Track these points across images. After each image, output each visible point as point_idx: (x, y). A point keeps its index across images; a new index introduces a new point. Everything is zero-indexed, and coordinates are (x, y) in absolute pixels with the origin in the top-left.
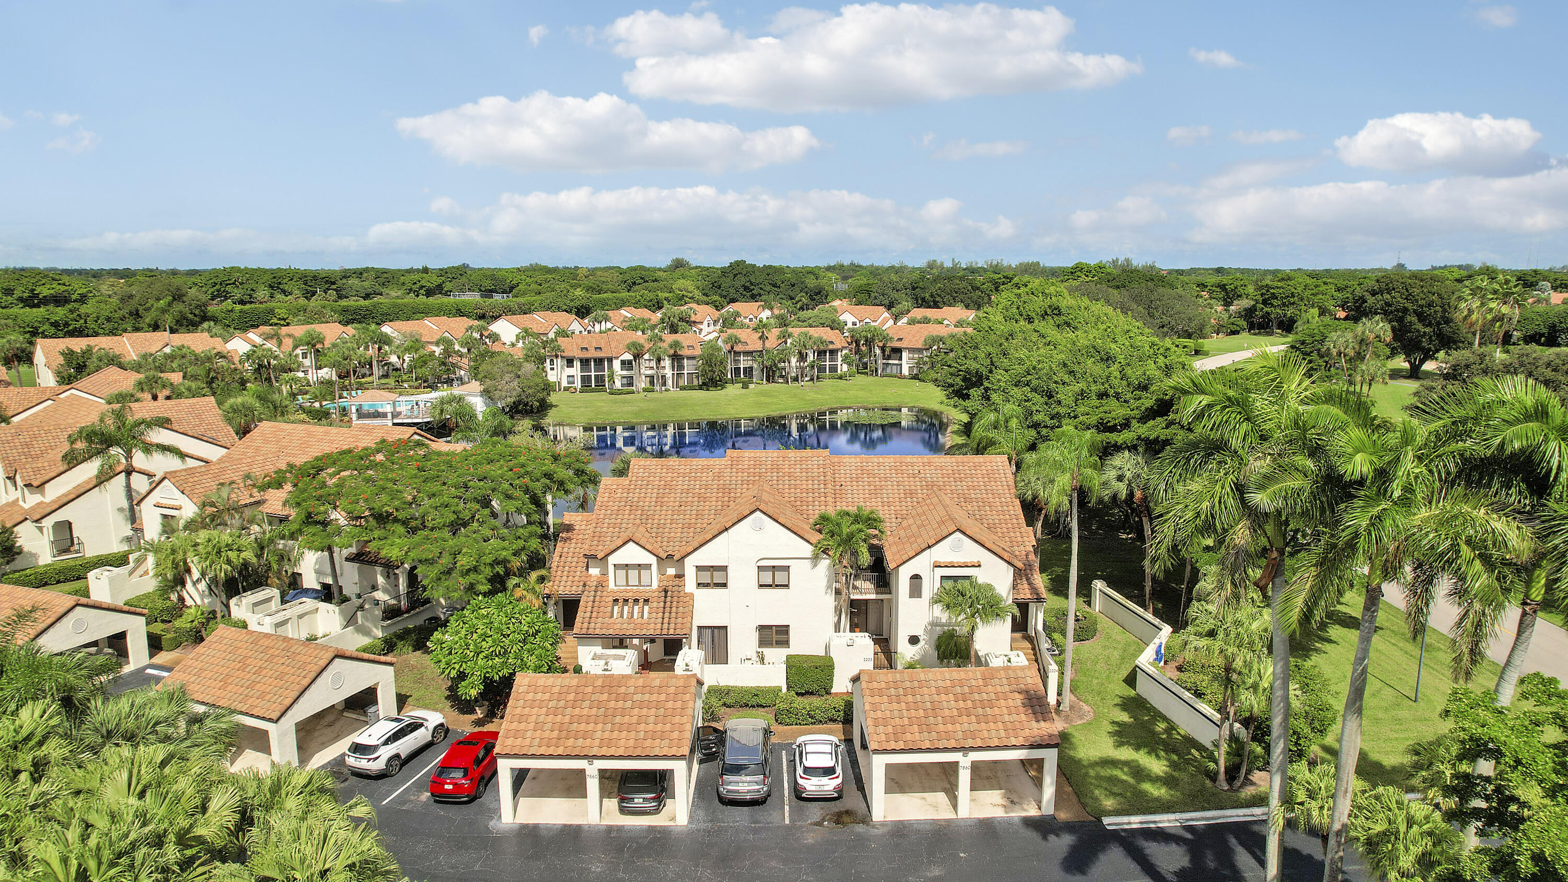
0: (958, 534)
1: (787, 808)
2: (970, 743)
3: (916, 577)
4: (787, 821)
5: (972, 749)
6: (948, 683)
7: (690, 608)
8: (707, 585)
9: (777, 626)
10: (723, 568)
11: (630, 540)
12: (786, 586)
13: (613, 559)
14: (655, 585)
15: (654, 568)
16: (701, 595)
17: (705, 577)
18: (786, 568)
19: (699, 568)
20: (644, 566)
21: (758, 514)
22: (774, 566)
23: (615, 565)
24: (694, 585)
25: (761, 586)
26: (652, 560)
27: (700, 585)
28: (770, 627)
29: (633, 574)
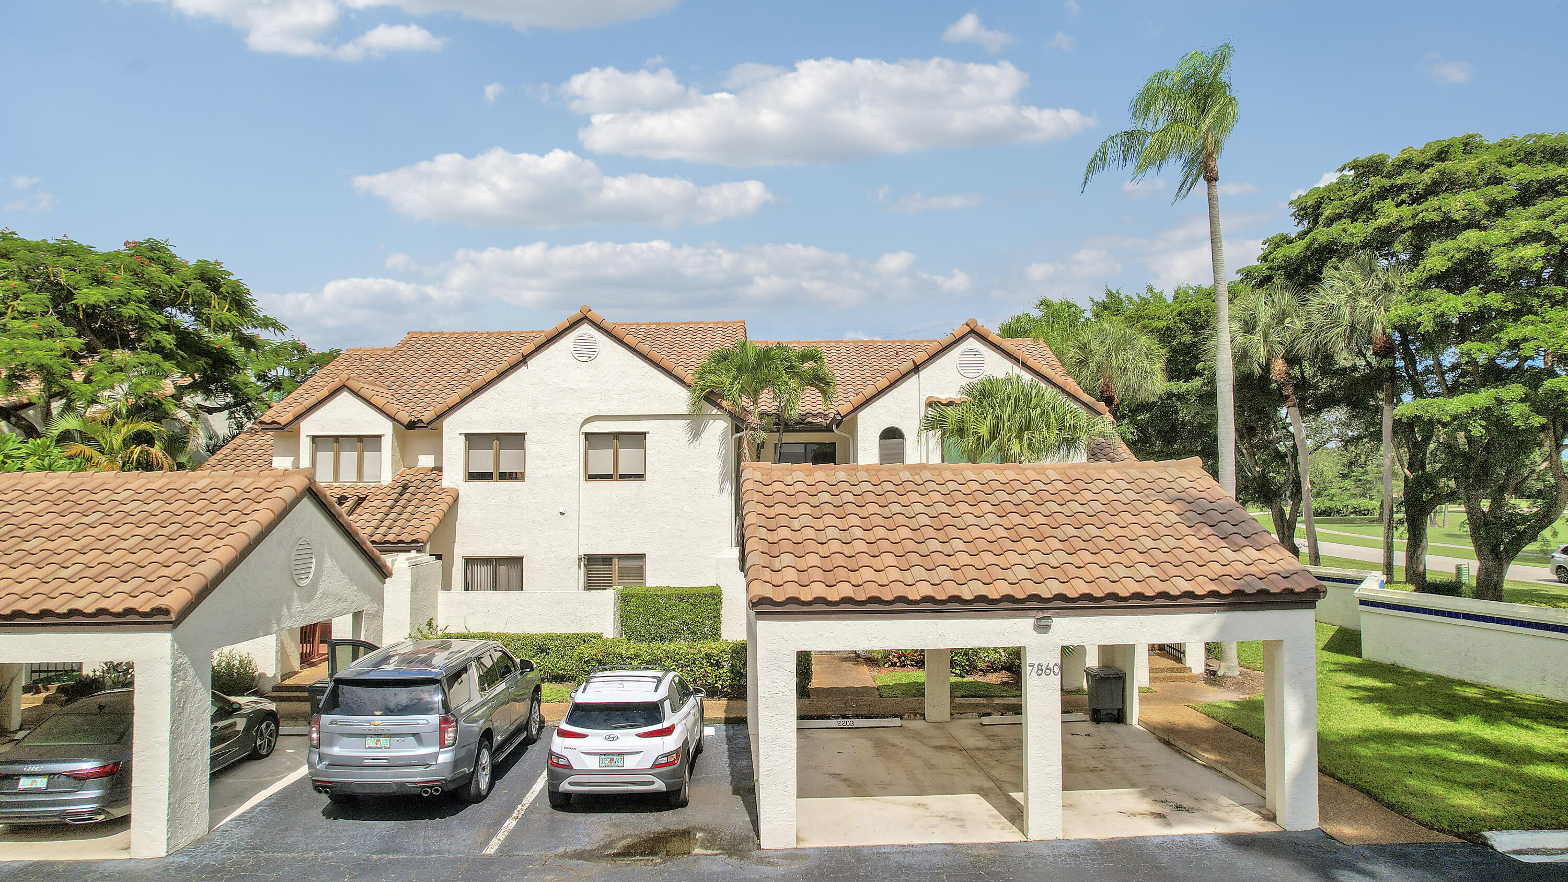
0: (972, 343)
1: (510, 824)
2: (1052, 588)
3: (892, 434)
5: (1064, 605)
7: (444, 507)
8: (485, 476)
9: (621, 557)
10: (516, 440)
11: (343, 387)
12: (640, 477)
13: (309, 427)
14: (387, 477)
15: (387, 444)
16: (472, 492)
17: (484, 460)
18: (639, 438)
19: (473, 440)
20: (370, 442)
21: (586, 329)
22: (616, 435)
23: (314, 438)
24: (461, 474)
25: (592, 477)
26: (384, 427)
27: (472, 476)
28: (606, 560)
29: (349, 458)
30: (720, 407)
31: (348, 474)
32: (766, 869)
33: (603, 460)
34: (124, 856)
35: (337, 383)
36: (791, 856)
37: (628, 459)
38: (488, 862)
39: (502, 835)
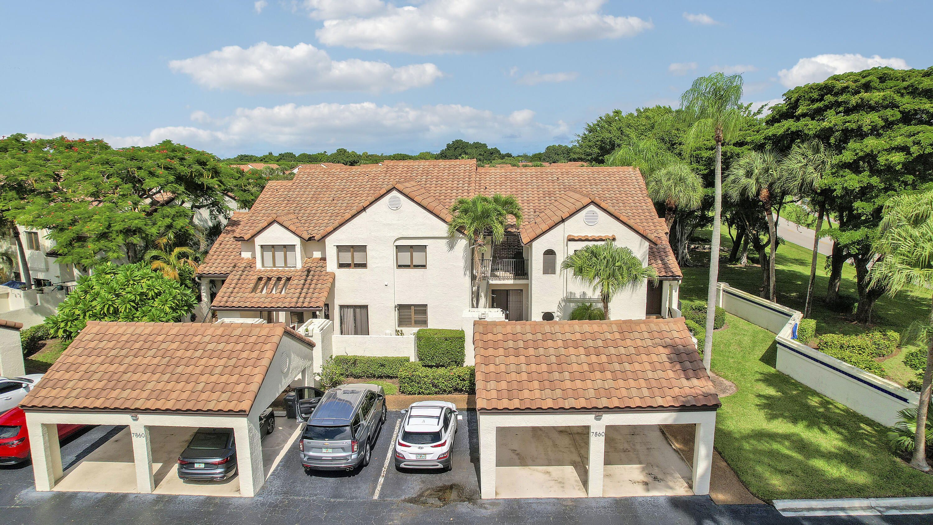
0: (592, 208)
1: (381, 480)
2: (603, 402)
3: (550, 253)
4: (376, 497)
5: (608, 410)
6: (578, 336)
7: (329, 285)
8: (348, 266)
9: (415, 306)
10: (363, 248)
11: (274, 221)
12: (424, 266)
13: (259, 241)
14: (299, 266)
15: (298, 249)
16: (342, 275)
17: (346, 258)
18: (423, 248)
19: (340, 248)
20: (289, 248)
21: (394, 193)
22: (411, 247)
23: (262, 246)
24: (335, 265)
25: (400, 266)
26: (296, 241)
27: (341, 266)
28: (409, 306)
29: (279, 255)
30: (463, 234)
31: (280, 262)
32: (483, 511)
33: (405, 258)
34: (237, 495)
35: (270, 219)
36: (494, 503)
37: (418, 258)
38: (375, 504)
39: (379, 488)
